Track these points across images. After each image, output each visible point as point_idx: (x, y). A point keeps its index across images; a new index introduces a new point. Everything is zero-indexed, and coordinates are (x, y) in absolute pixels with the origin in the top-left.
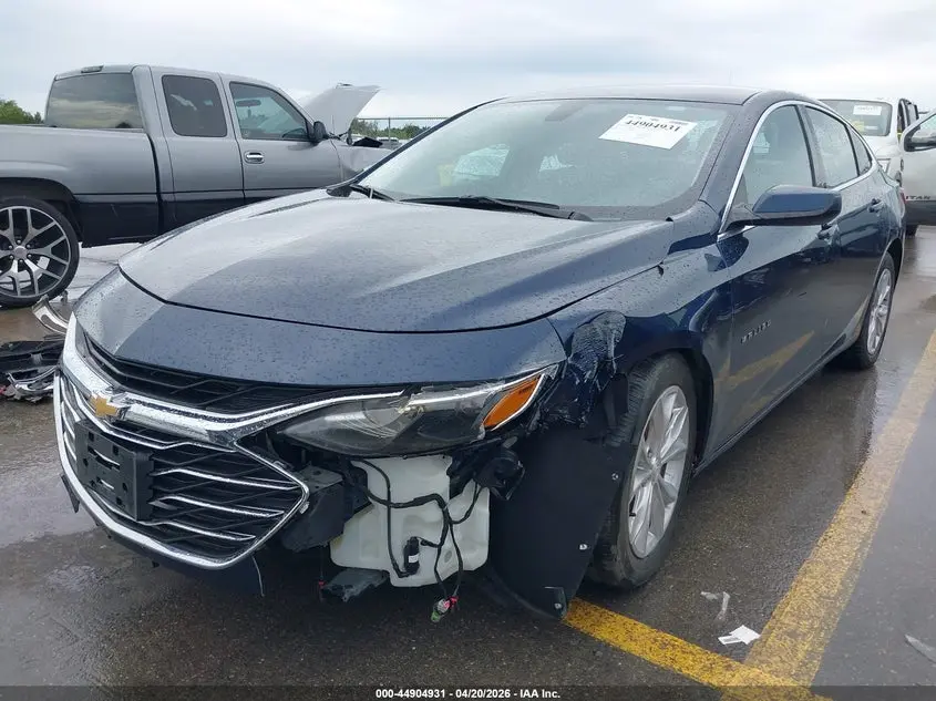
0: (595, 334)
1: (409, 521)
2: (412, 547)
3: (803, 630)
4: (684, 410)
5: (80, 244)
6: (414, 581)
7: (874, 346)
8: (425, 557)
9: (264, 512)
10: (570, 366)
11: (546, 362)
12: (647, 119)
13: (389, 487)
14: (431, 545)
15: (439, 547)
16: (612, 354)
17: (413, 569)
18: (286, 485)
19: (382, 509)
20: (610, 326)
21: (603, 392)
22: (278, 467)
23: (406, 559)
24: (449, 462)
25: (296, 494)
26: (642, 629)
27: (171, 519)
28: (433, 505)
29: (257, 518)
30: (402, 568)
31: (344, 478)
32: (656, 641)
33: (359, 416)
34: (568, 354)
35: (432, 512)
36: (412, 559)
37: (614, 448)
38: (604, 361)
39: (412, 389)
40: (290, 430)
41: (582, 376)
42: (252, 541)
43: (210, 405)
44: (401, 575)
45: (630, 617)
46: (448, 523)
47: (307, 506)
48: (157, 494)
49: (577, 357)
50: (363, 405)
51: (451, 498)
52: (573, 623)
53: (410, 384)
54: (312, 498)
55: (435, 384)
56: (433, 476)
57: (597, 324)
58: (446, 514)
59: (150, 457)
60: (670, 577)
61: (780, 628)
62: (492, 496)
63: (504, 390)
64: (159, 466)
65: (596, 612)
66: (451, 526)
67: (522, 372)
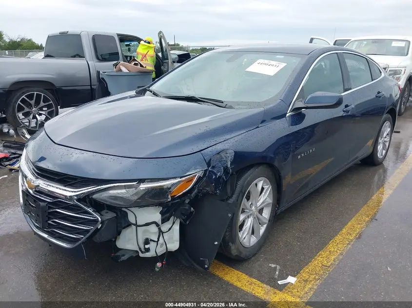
0: (222, 158)
1: (145, 232)
2: (147, 241)
3: (311, 279)
4: (269, 187)
5: (59, 107)
6: (148, 255)
7: (382, 155)
8: (152, 246)
9: (86, 227)
10: (210, 171)
11: (198, 170)
12: (266, 61)
13: (136, 218)
14: (154, 241)
15: (157, 242)
16: (229, 166)
17: (148, 250)
18: (92, 217)
19: (134, 227)
20: (228, 155)
21: (227, 181)
22: (90, 210)
23: (145, 246)
24: (161, 209)
25: (96, 221)
26: (244, 277)
27: (55, 228)
28: (154, 226)
29: (84, 229)
30: (143, 250)
31: (117, 215)
32: (248, 282)
33: (124, 191)
34: (208, 167)
35: (154, 229)
36: (147, 246)
37: (229, 203)
38: (226, 169)
39: (141, 181)
40: (94, 196)
41: (216, 175)
42: (82, 238)
43: (67, 185)
44: (142, 252)
45: (241, 272)
46: (161, 232)
47: (100, 226)
48: (49, 219)
49: (213, 167)
50: (125, 187)
51: (162, 224)
52: (217, 273)
53: (141, 179)
54: (102, 223)
55: (151, 179)
56: (154, 214)
57: (223, 154)
58: (160, 229)
59: (47, 205)
60: (262, 255)
61: (301, 278)
62: (180, 222)
63: (179, 182)
64: (50, 208)
65: (227, 269)
66: (162, 234)
67: (187, 174)
